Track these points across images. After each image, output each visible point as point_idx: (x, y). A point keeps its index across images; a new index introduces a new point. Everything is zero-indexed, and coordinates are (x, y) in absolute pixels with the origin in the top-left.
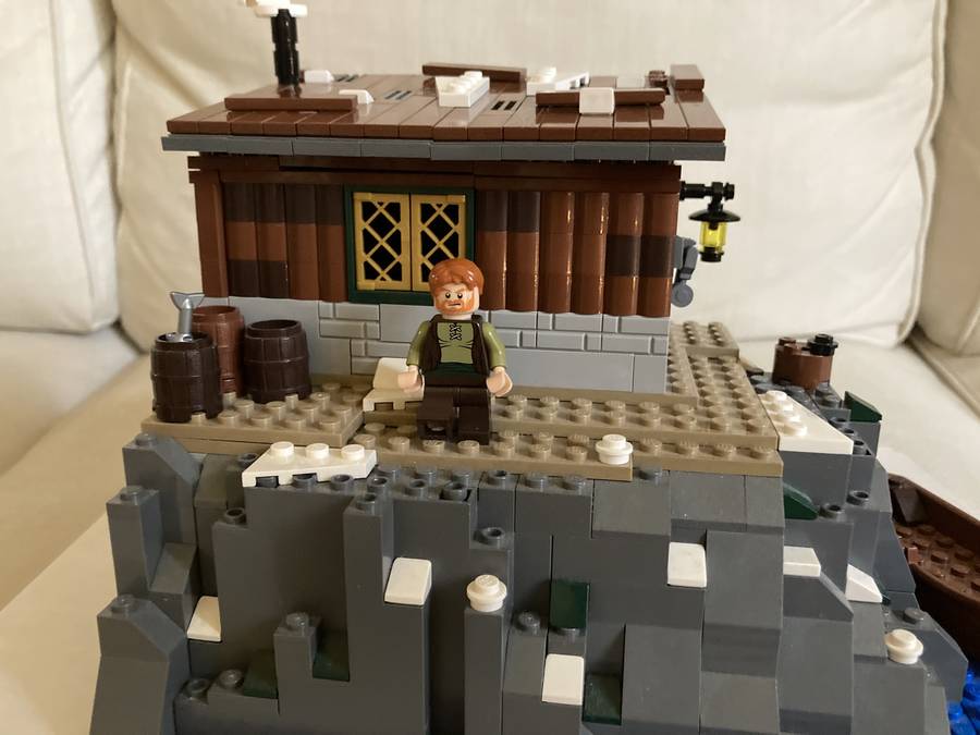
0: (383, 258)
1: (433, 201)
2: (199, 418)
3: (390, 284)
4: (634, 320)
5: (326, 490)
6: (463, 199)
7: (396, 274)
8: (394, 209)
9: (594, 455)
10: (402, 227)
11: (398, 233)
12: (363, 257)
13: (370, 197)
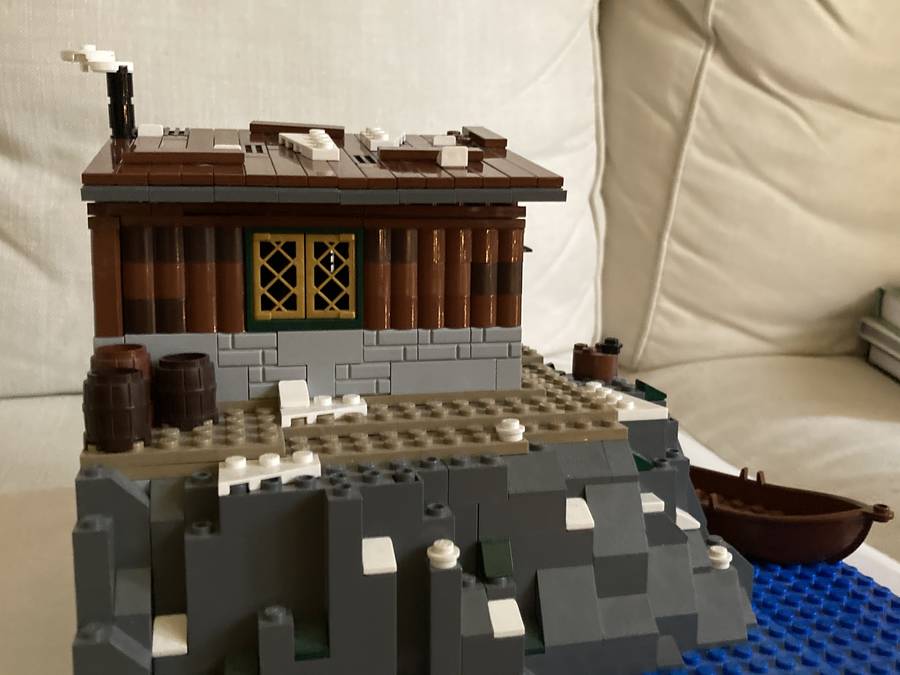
0: (279, 291)
1: (326, 239)
2: (139, 446)
3: (286, 313)
4: (494, 331)
5: (292, 489)
6: (353, 237)
7: (291, 304)
8: (290, 248)
10: (298, 262)
11: (293, 269)
12: (260, 290)
13: (268, 237)
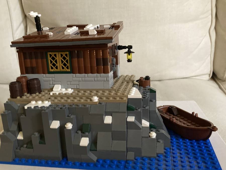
0: (54, 65)
1: (62, 53)
2: (19, 97)
3: (56, 70)
4: (103, 75)
6: (68, 53)
7: (57, 68)
8: (55, 55)
9: (91, 100)
10: (57, 58)
11: (56, 60)
12: (50, 65)
13: (50, 53)
